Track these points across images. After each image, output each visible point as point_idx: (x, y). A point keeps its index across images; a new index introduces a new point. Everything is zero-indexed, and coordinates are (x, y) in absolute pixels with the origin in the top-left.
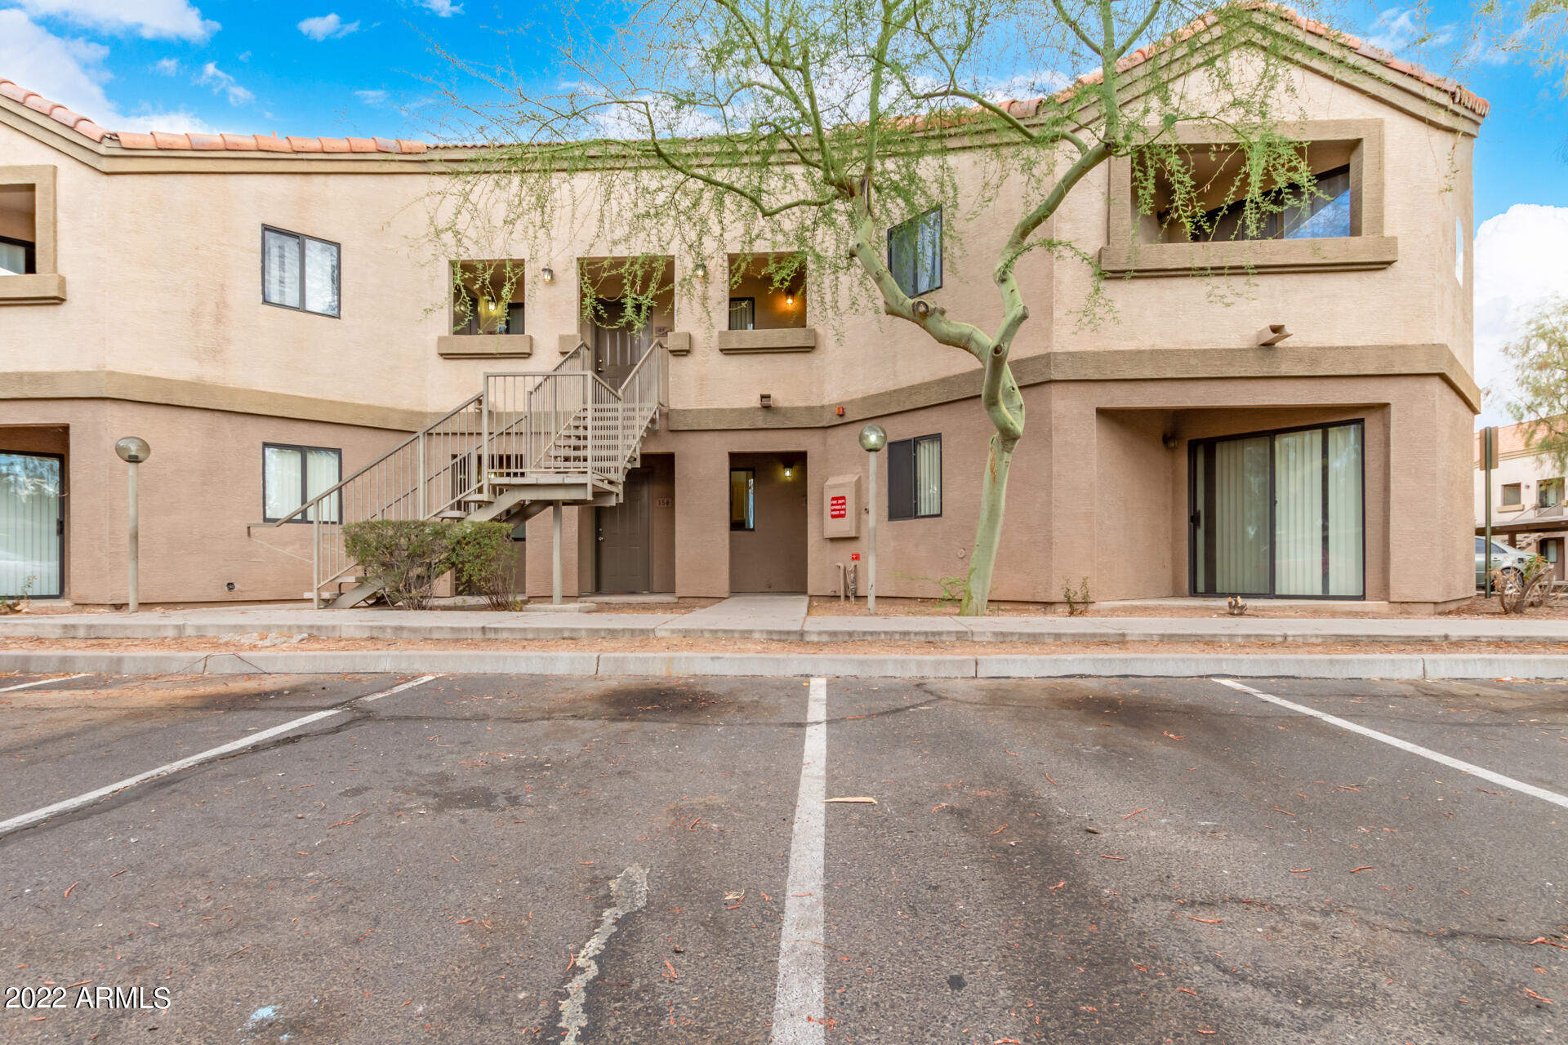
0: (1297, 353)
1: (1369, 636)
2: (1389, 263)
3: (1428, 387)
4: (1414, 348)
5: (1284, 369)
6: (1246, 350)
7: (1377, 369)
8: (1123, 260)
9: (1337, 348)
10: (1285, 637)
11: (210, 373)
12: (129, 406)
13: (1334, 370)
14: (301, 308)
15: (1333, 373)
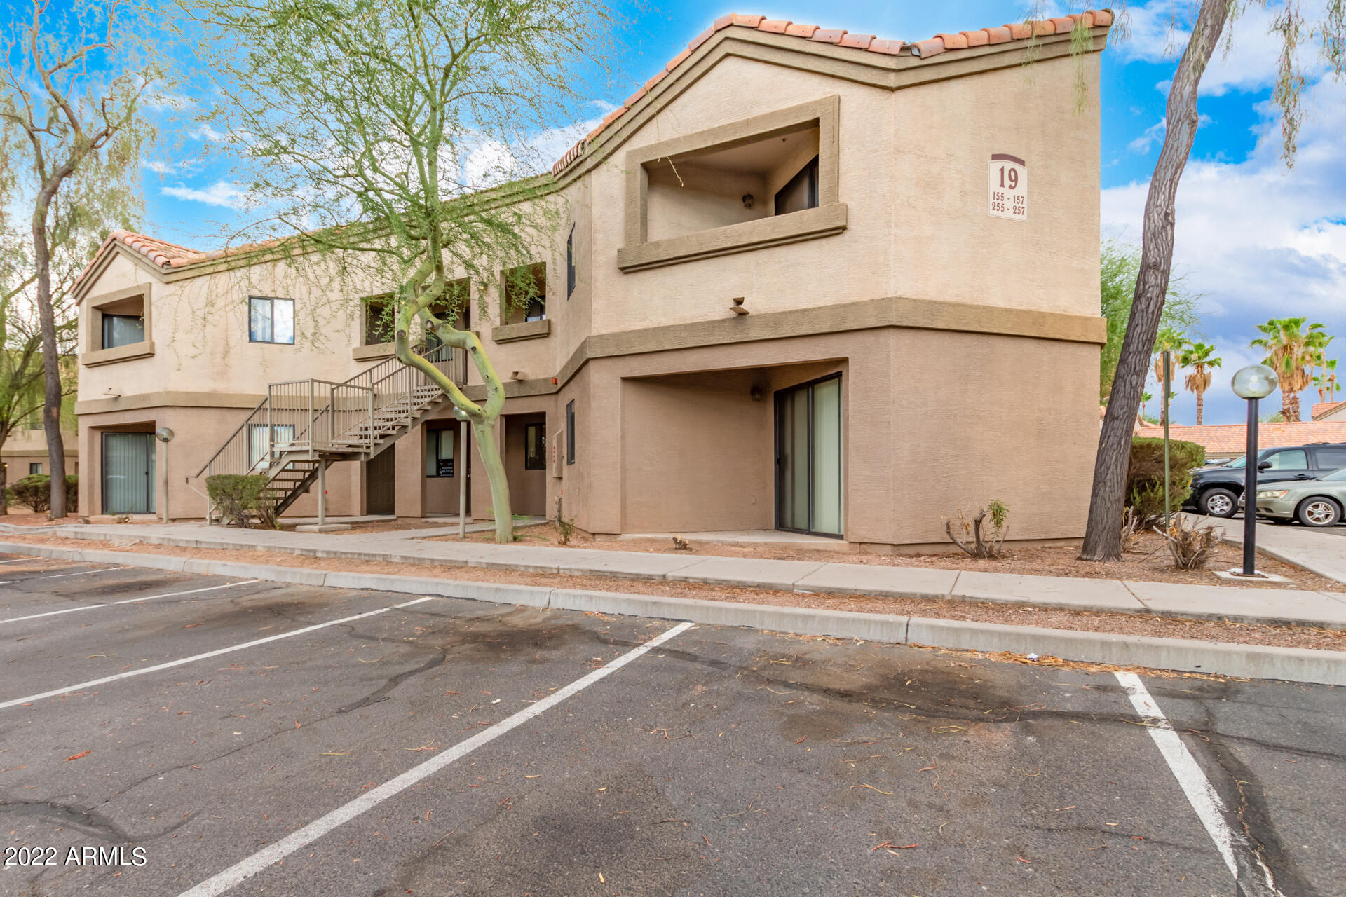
0: (765, 319)
1: (611, 572)
2: (844, 228)
3: (882, 340)
4: (866, 303)
5: (754, 334)
6: (724, 321)
7: (831, 326)
8: (631, 258)
9: (797, 311)
10: (558, 569)
11: (221, 387)
12: (178, 410)
13: (794, 331)
14: (272, 342)
15: (793, 334)
